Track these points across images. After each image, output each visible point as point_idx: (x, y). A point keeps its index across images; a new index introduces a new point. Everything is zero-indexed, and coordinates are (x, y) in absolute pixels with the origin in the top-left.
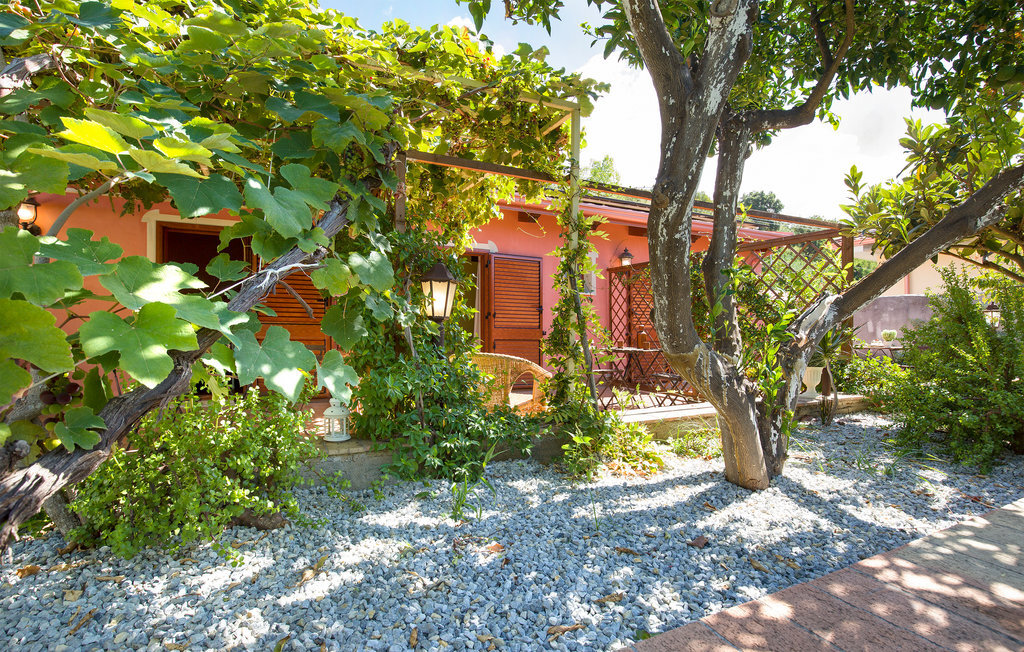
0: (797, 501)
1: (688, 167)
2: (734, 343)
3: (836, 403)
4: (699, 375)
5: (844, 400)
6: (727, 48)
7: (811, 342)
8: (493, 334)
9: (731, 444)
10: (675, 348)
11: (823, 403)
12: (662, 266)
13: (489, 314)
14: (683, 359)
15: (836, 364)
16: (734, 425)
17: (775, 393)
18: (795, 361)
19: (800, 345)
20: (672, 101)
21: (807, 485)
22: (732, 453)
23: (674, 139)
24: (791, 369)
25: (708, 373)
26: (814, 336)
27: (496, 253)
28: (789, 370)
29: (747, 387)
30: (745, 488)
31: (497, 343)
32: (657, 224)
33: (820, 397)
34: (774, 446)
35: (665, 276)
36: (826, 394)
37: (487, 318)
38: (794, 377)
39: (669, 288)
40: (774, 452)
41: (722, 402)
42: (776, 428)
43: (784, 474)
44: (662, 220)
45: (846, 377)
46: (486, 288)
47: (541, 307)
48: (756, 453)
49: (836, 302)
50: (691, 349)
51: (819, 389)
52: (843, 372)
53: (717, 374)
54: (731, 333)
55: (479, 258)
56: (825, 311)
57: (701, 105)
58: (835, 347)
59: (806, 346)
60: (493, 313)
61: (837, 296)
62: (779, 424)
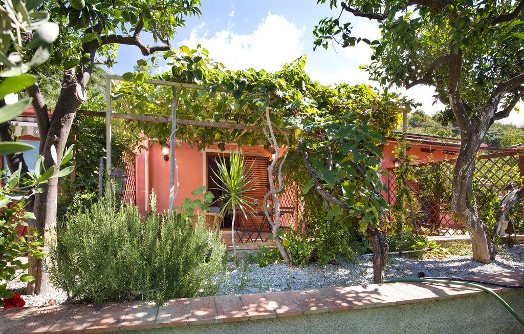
0: (502, 267)
1: (472, 154)
2: (475, 209)
3: (515, 239)
4: (467, 220)
5: (519, 237)
6: (487, 121)
7: (507, 209)
9: (477, 246)
10: (458, 211)
11: (509, 238)
12: (458, 183)
14: (461, 214)
15: (515, 220)
16: (478, 239)
17: (493, 228)
18: (500, 216)
19: (502, 210)
20: (466, 132)
21: (505, 263)
22: (477, 250)
23: (466, 144)
24: (499, 219)
25: (470, 220)
26: (508, 206)
28: (498, 220)
29: (483, 225)
30: (482, 263)
32: (459, 170)
33: (506, 235)
34: (492, 249)
35: (459, 186)
36: (510, 234)
38: (500, 222)
39: (460, 191)
40: (492, 251)
41: (475, 230)
42: (492, 242)
43: (496, 259)
44: (461, 169)
45: (520, 226)
48: (486, 250)
49: (518, 192)
50: (464, 211)
51: (506, 231)
52: (518, 223)
53: (473, 220)
54: (473, 205)
56: (513, 196)
57: (478, 137)
58: (515, 211)
59: (505, 210)
61: (518, 190)
62: (493, 241)
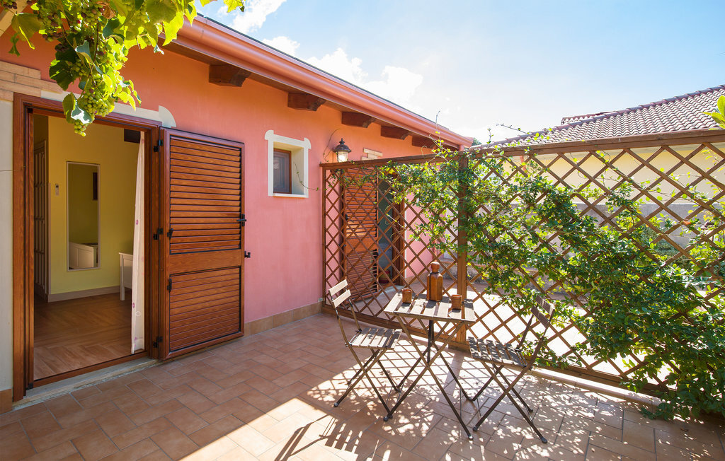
8: (168, 265)
13: (160, 231)
27: (172, 129)
31: (174, 279)
37: (156, 237)
46: (155, 186)
47: (242, 216)
55: (143, 134)
60: (167, 229)
